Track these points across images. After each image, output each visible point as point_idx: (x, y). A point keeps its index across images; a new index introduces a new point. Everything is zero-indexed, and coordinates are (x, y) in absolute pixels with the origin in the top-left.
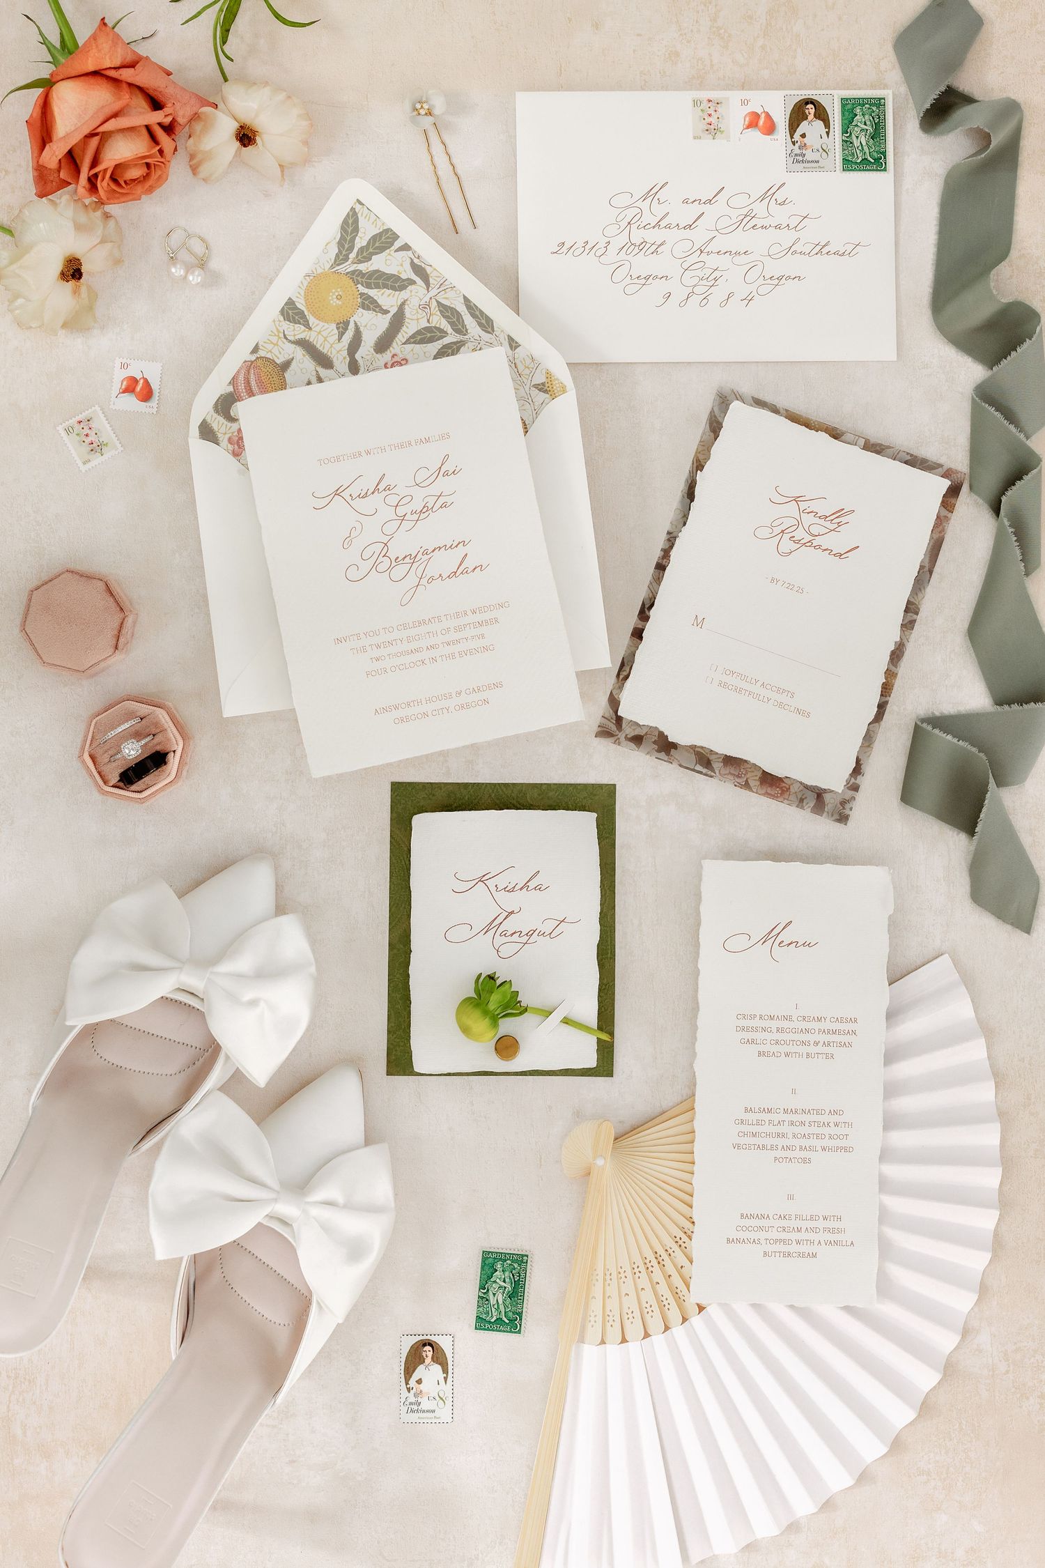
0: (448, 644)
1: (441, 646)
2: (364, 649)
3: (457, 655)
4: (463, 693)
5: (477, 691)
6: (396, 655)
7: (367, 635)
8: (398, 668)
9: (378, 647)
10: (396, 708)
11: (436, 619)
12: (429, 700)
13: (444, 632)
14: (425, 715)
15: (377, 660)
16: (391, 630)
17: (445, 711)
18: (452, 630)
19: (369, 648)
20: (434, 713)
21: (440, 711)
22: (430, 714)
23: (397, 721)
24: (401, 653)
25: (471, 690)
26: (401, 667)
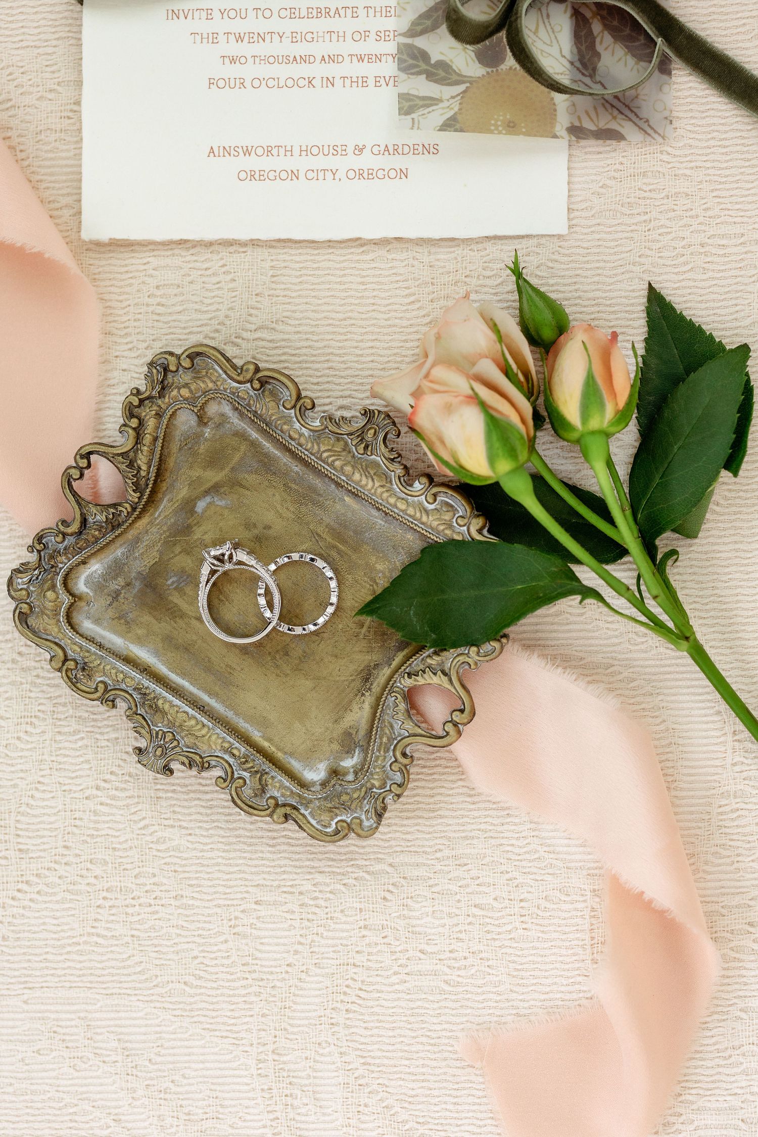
0: (361, 59)
1: (347, 59)
2: (213, 38)
3: (371, 82)
4: (367, 151)
5: (391, 152)
6: (266, 60)
7: (225, 15)
8: (264, 83)
9: (239, 38)
10: (247, 152)
11: (349, 12)
12: (306, 151)
13: (357, 36)
14: (295, 175)
15: (233, 61)
16: (267, 14)
17: (329, 175)
18: (373, 36)
19: (222, 38)
20: (310, 175)
21: (321, 175)
22: (302, 176)
23: (243, 175)
24: (276, 58)
25: (382, 148)
26: (271, 83)
